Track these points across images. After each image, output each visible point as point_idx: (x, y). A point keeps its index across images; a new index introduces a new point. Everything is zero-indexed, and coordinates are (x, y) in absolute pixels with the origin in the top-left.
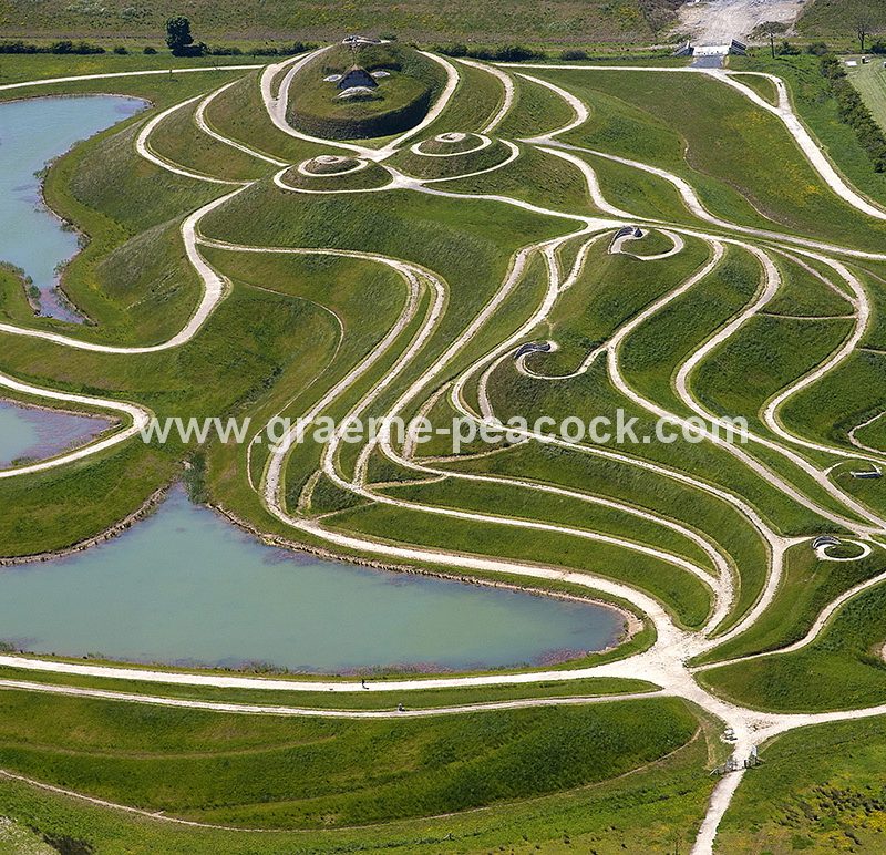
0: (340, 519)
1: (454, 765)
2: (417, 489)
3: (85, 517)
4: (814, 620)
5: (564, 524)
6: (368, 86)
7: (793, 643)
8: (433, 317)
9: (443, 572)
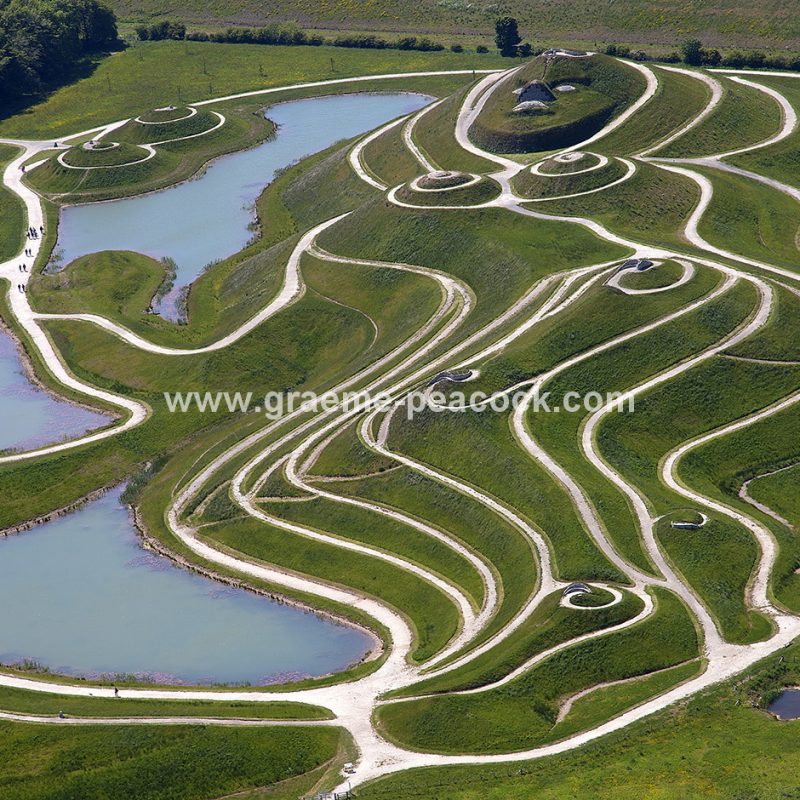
0: (213, 529)
1: (76, 773)
2: (288, 506)
3: (11, 508)
4: (519, 665)
5: (389, 550)
6: (543, 100)
7: (484, 685)
8: (439, 338)
9: (261, 588)
